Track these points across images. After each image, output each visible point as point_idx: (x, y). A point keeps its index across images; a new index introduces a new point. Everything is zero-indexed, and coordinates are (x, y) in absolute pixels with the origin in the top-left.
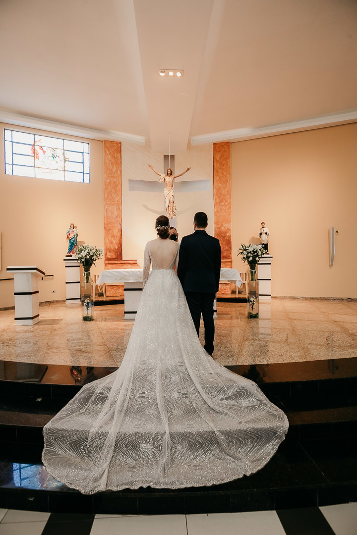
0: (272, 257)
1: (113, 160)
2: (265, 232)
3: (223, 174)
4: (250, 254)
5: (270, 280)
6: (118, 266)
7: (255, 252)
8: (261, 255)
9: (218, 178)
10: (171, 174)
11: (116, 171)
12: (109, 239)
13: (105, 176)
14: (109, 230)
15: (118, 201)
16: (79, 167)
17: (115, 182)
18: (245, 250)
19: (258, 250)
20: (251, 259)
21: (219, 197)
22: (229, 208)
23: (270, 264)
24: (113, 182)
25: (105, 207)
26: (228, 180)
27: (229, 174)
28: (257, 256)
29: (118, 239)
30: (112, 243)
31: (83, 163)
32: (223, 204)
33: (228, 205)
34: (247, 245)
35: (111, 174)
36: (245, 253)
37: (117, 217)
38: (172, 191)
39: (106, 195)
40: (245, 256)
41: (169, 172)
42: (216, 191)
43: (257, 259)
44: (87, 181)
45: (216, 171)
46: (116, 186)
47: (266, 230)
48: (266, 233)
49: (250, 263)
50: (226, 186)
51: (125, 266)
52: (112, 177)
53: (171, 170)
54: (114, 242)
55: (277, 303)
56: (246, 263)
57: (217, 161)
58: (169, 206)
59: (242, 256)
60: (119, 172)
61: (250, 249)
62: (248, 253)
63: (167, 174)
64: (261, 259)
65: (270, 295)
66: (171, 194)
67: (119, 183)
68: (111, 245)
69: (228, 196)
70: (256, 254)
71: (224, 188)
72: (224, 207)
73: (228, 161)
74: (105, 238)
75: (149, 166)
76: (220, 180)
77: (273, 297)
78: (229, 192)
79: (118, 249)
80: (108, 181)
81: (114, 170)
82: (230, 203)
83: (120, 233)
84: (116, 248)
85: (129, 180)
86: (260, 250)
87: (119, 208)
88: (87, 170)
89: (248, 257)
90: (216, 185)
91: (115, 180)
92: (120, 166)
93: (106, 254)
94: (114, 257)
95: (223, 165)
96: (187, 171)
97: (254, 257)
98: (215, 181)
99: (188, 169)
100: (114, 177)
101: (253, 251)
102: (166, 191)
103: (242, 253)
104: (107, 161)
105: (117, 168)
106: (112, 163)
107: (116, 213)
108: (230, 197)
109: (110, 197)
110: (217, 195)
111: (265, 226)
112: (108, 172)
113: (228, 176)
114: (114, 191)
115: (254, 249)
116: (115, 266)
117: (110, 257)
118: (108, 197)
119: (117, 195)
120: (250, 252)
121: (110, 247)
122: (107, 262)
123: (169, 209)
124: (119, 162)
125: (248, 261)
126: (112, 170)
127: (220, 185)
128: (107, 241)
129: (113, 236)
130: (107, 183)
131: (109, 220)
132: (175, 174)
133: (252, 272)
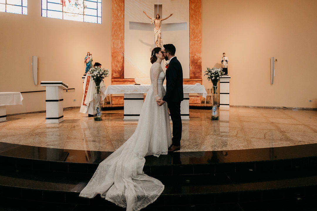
0: (230, 78)
1: (118, 8)
2: (225, 59)
3: (196, 19)
4: (213, 75)
5: (229, 94)
6: (121, 83)
7: (216, 73)
8: (221, 76)
9: (193, 21)
10: (159, 18)
11: (121, 15)
12: (114, 64)
13: (113, 19)
14: (115, 57)
15: (121, 37)
16: (94, 13)
17: (119, 23)
18: (209, 72)
19: (219, 72)
20: (213, 78)
21: (193, 35)
22: (201, 43)
23: (229, 82)
24: (118, 23)
25: (112, 40)
26: (200, 23)
27: (201, 18)
28: (218, 76)
29: (121, 63)
30: (117, 66)
31: (97, 9)
32: (196, 40)
33: (199, 40)
34: (211, 68)
35: (117, 17)
36: (209, 74)
37: (120, 48)
38: (160, 30)
39: (113, 32)
40: (209, 76)
41: (158, 17)
42: (191, 30)
43: (218, 78)
44: (100, 22)
45: (191, 16)
46: (120, 26)
47: (226, 58)
48: (226, 61)
49: (213, 81)
50: (199, 27)
51: (126, 83)
52: (118, 20)
53: (159, 15)
54: (119, 66)
55: (233, 110)
56: (210, 81)
57: (192, 9)
58: (157, 41)
59: (208, 76)
60: (122, 16)
61: (213, 71)
62: (212, 74)
63: (157, 18)
64: (221, 79)
65: (229, 105)
66: (159, 32)
67: (122, 24)
68: (116, 68)
69: (200, 34)
70: (217, 75)
71: (197, 28)
72: (197, 42)
73: (200, 9)
74: (112, 63)
75: (144, 12)
76: (194, 23)
77: (231, 106)
78: (200, 32)
79: (121, 71)
80: (115, 22)
81: (119, 15)
82: (201, 39)
83: (123, 59)
84: (120, 70)
85: (130, 22)
86: (220, 72)
87: (122, 42)
88: (100, 15)
89: (211, 77)
90: (191, 26)
91: (119, 22)
92: (123, 12)
93: (112, 74)
94: (118, 76)
95: (197, 12)
96: (170, 16)
97: (216, 77)
98: (190, 23)
99: (171, 15)
100: (119, 19)
101: (215, 73)
102: (155, 30)
103: (207, 74)
104: (114, 8)
105: (121, 13)
106: (118, 10)
107: (120, 45)
108: (201, 35)
109: (116, 34)
110: (192, 33)
111: (225, 55)
112: (115, 16)
113: (200, 20)
114: (118, 29)
115: (216, 71)
116: (118, 83)
117: (115, 76)
118: (114, 33)
119: (121, 32)
120: (213, 74)
121: (116, 69)
122: (113, 80)
123: (158, 43)
124: (123, 9)
125: (212, 79)
126: (117, 15)
127: (194, 26)
128: (113, 65)
129: (118, 62)
130: (114, 24)
131: (115, 50)
132: (162, 18)
133: (214, 88)
